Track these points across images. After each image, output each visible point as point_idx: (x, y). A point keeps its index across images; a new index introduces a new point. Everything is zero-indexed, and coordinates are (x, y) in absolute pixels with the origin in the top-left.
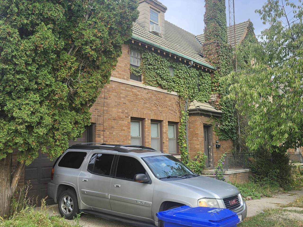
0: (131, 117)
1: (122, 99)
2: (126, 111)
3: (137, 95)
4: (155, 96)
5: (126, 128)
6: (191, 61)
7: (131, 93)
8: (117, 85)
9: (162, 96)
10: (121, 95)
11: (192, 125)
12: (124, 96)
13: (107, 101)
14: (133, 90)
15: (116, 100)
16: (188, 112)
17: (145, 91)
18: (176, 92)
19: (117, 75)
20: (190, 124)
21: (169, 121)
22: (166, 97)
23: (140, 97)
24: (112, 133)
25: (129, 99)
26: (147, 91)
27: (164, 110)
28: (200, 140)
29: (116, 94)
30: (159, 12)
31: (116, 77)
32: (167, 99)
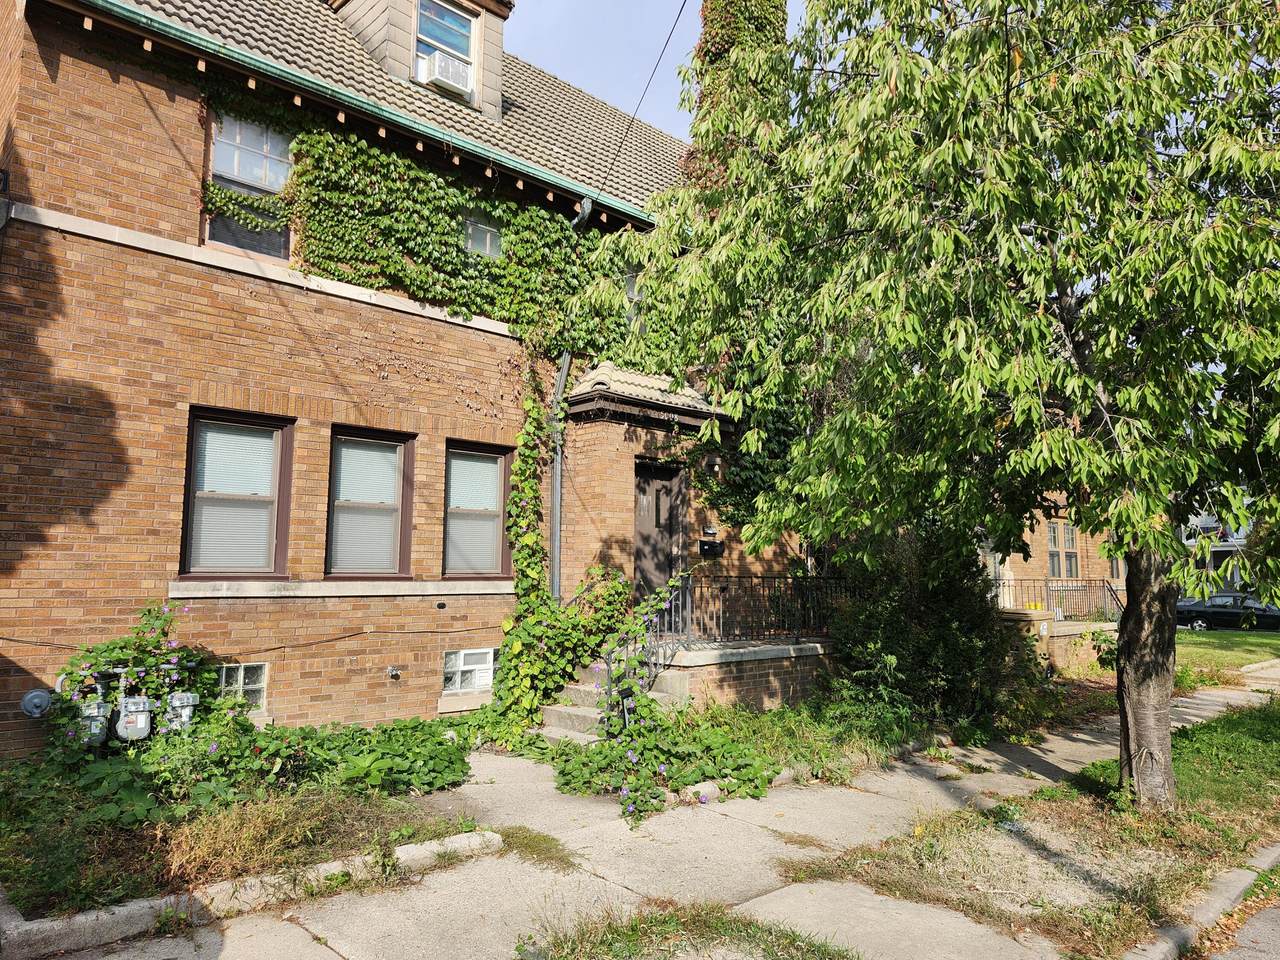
0: (193, 408)
1: (134, 322)
2: (160, 377)
3: (244, 312)
4: (369, 325)
5: (153, 453)
6: (581, 197)
7: (205, 301)
8: (100, 253)
9: (417, 332)
10: (127, 303)
11: (583, 462)
12: (151, 308)
13: (19, 319)
14: (216, 287)
15: (88, 323)
16: (565, 405)
17: (297, 297)
18: (503, 320)
19: (109, 212)
20: (579, 456)
21: (457, 437)
22: (440, 337)
23: (268, 322)
24: (48, 473)
25: (188, 323)
26: (314, 301)
27: (427, 389)
28: (609, 521)
29: (91, 295)
30: (476, 15)
31: (100, 219)
32: (449, 346)
